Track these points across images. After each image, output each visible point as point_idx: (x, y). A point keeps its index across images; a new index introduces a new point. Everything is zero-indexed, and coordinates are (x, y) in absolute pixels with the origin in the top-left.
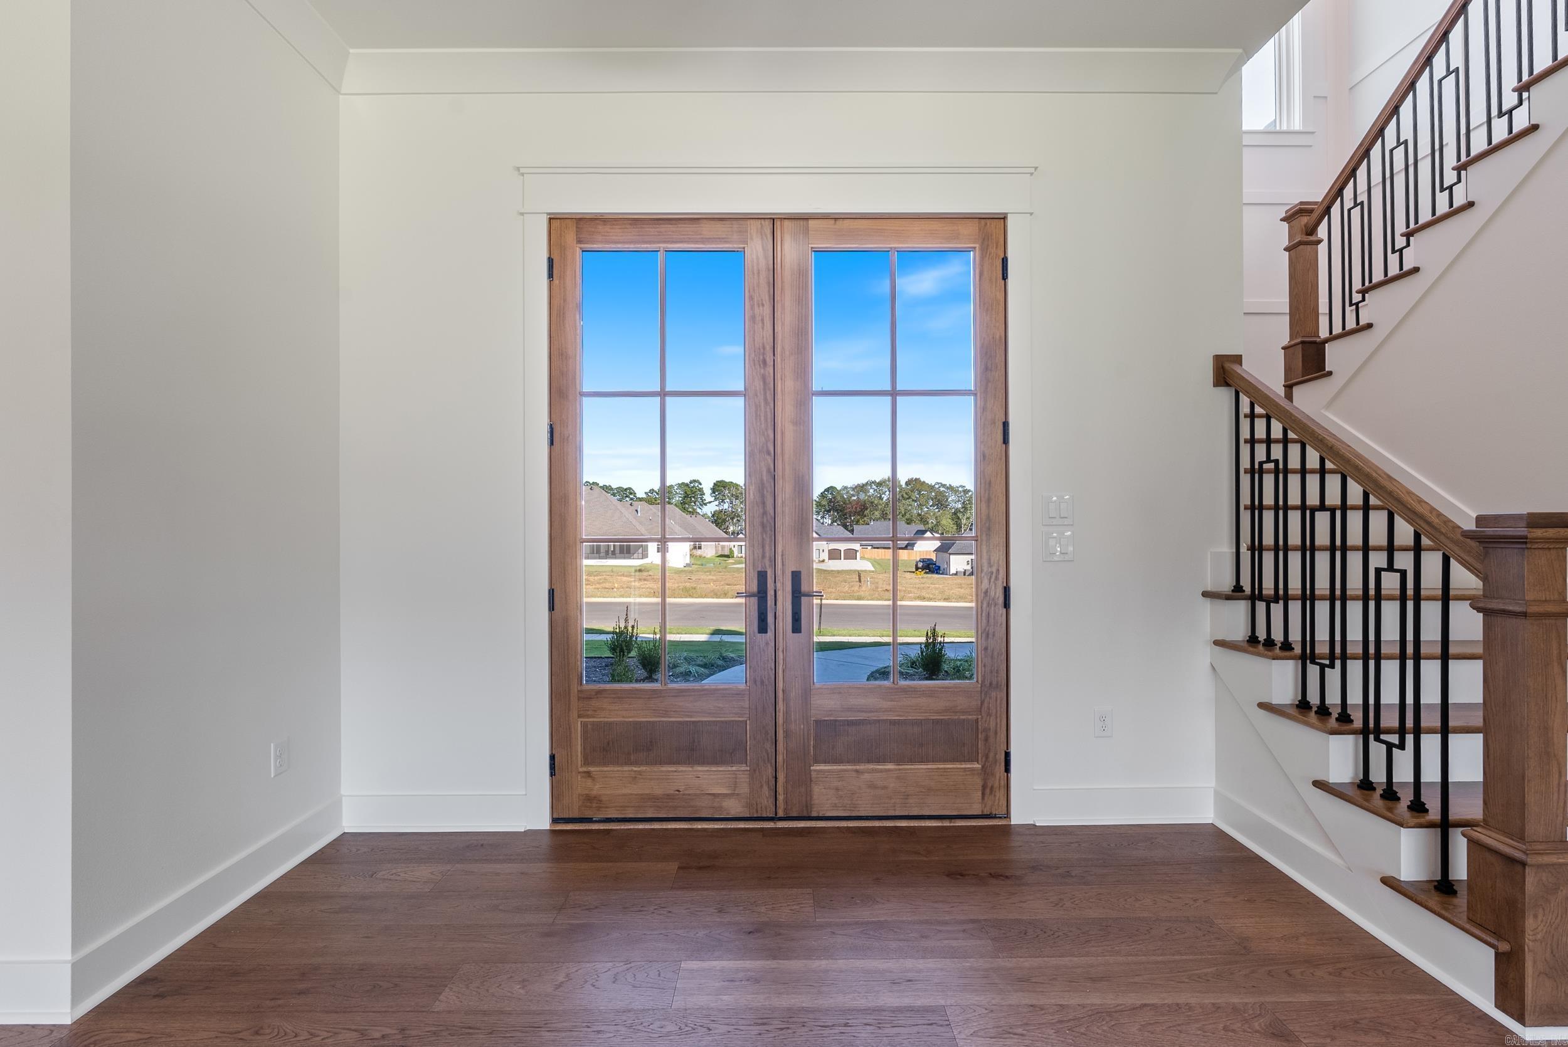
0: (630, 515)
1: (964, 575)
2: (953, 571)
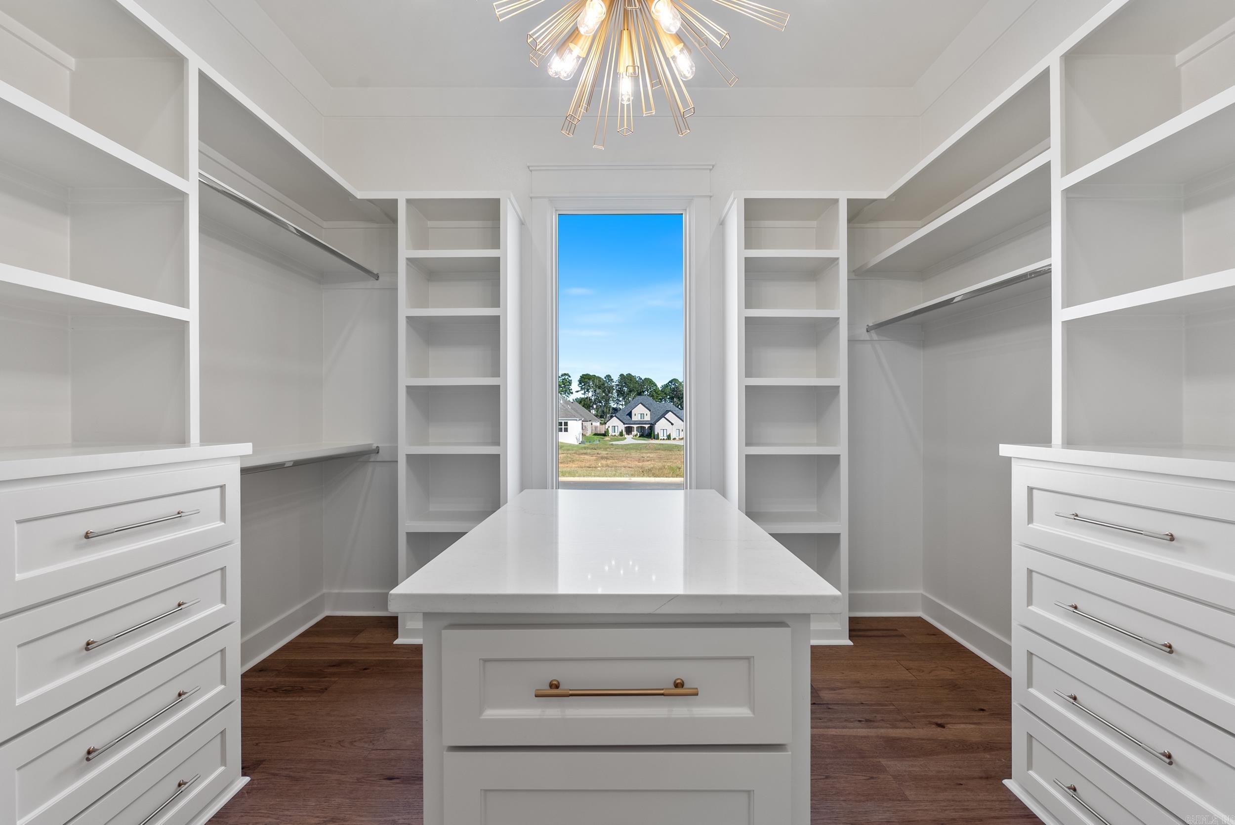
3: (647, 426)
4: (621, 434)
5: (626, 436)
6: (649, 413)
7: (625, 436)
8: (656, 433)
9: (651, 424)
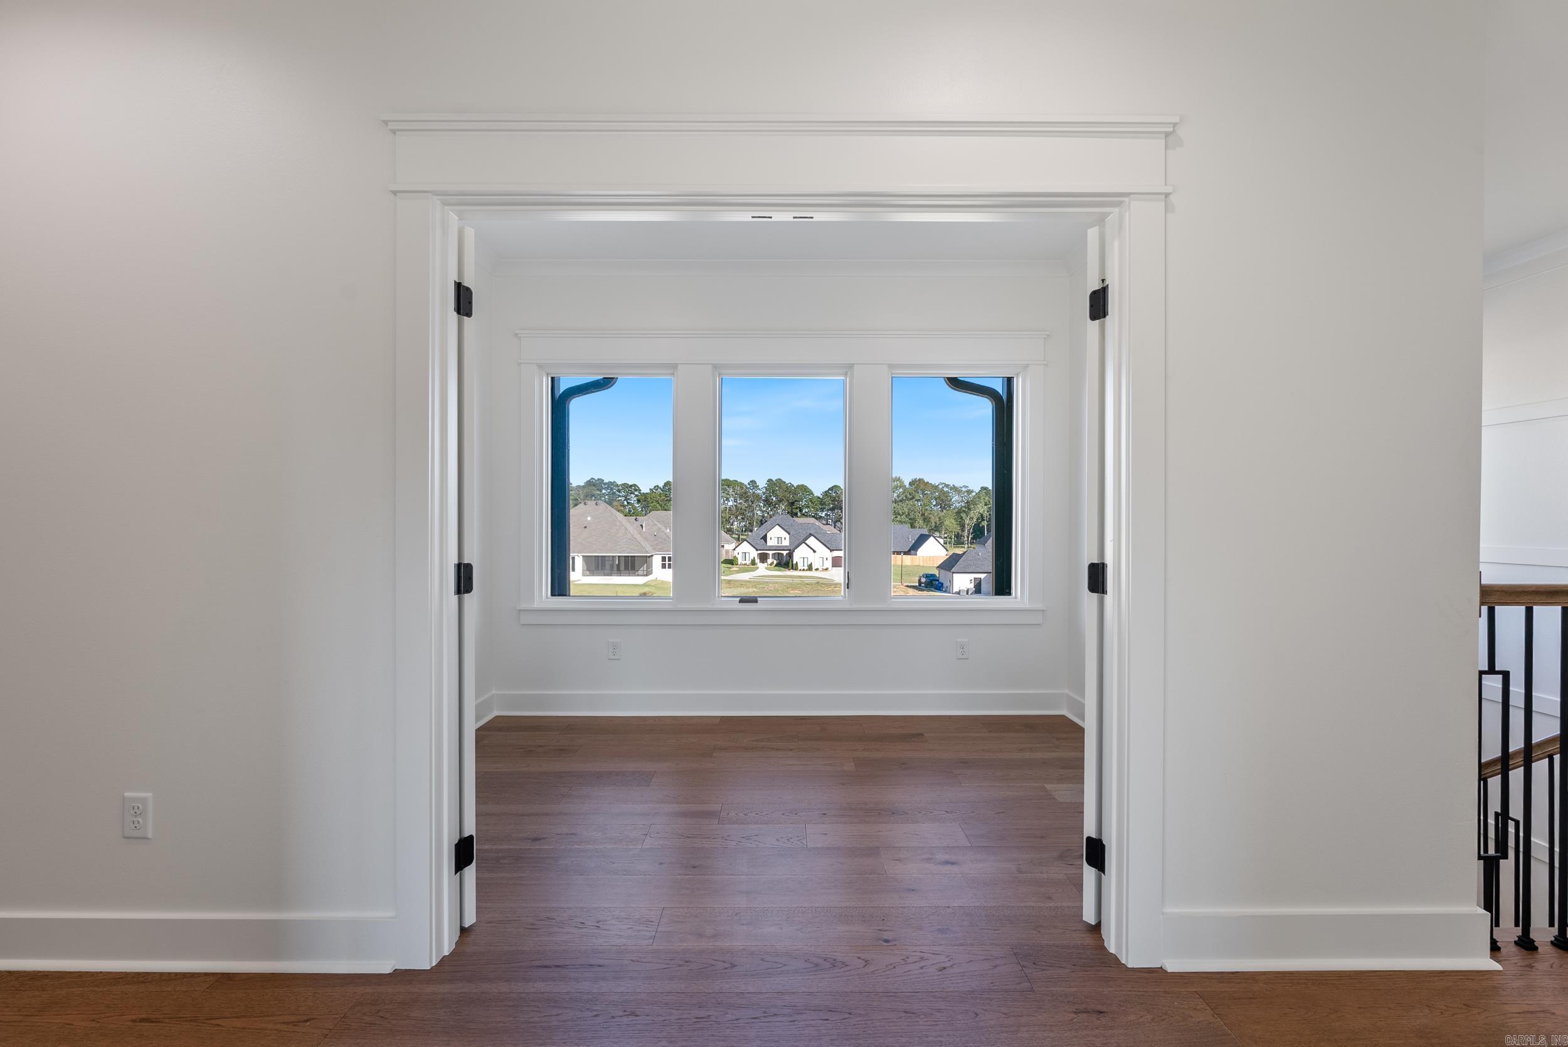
0: (635, 531)
1: (967, 594)
2: (956, 589)
3: (785, 553)
4: (753, 562)
5: (760, 565)
6: (787, 536)
7: (758, 566)
8: (795, 562)
9: (790, 550)
